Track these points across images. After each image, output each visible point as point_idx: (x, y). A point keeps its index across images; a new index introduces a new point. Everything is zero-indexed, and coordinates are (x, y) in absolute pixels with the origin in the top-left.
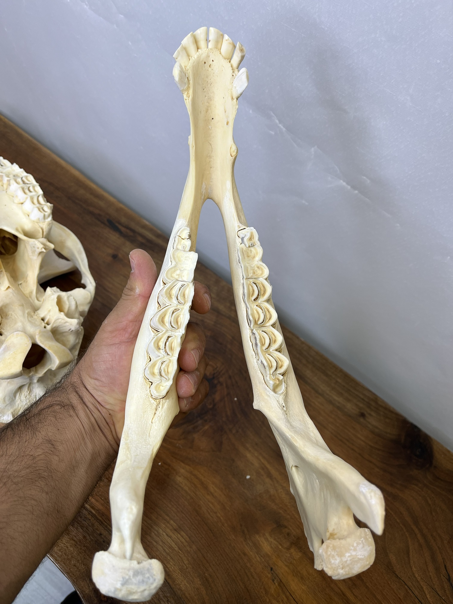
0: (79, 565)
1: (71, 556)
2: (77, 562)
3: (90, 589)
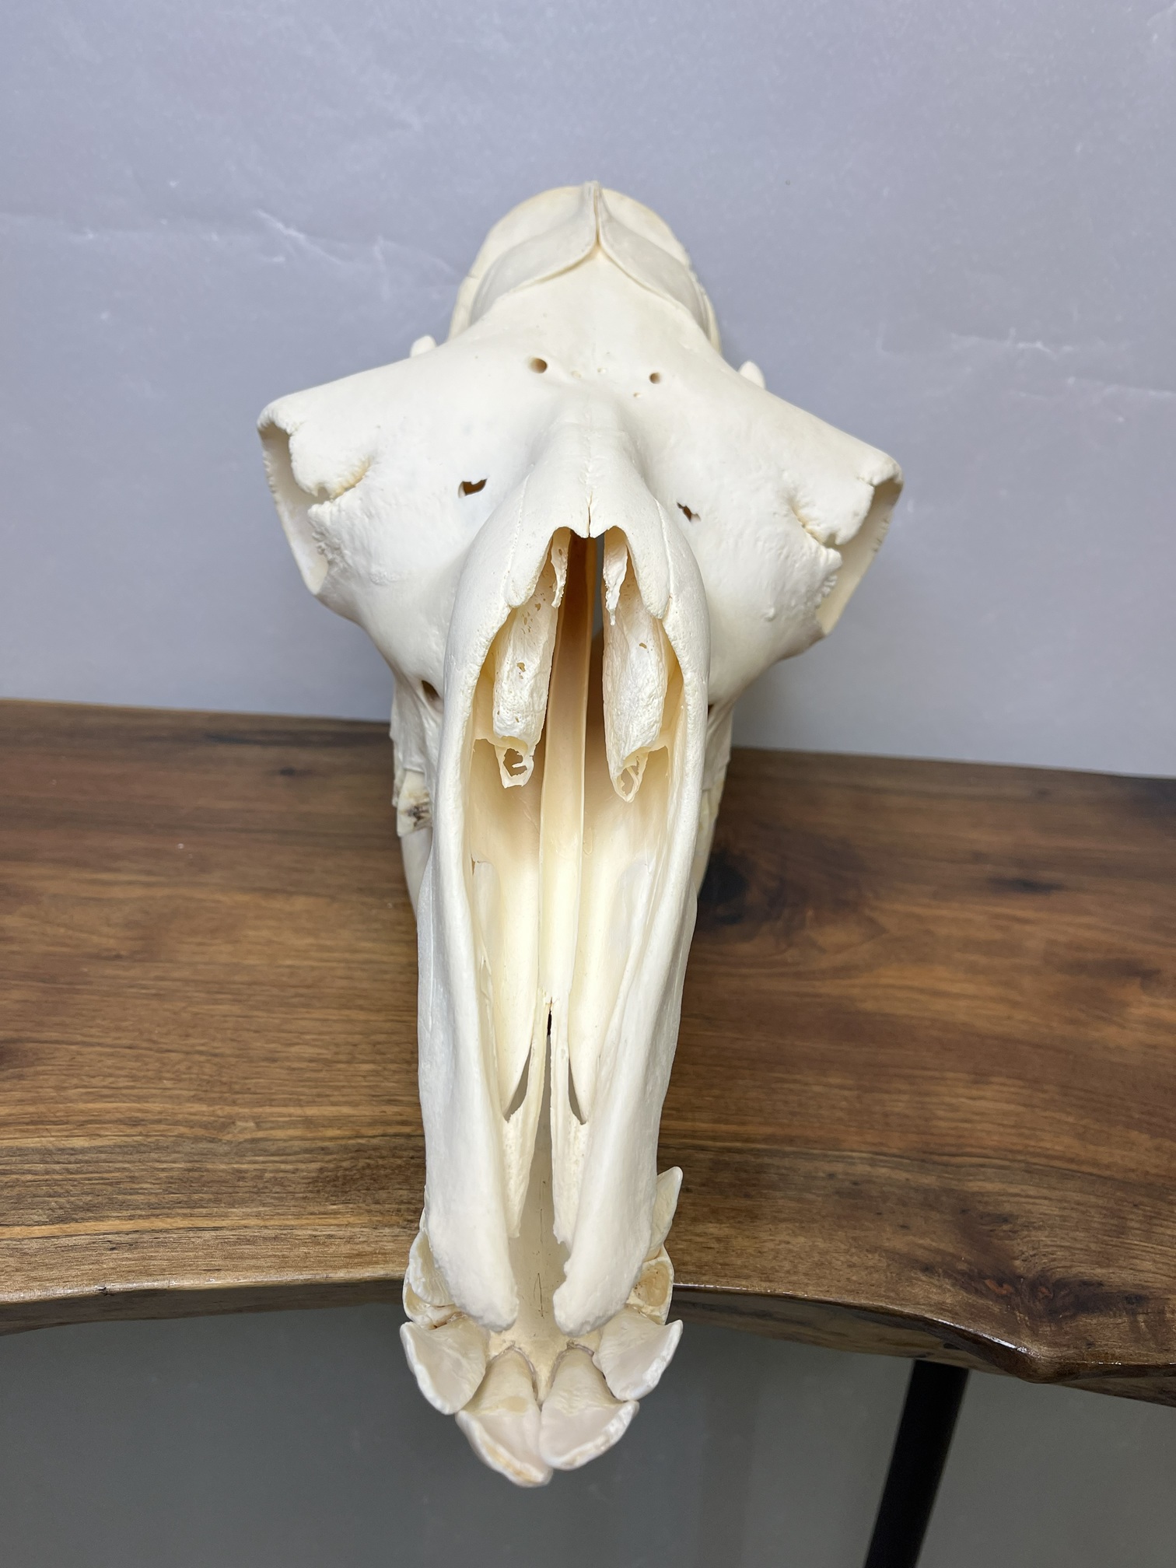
0: (859, 1260)
1: (818, 1253)
2: (848, 1257)
3: (949, 1291)
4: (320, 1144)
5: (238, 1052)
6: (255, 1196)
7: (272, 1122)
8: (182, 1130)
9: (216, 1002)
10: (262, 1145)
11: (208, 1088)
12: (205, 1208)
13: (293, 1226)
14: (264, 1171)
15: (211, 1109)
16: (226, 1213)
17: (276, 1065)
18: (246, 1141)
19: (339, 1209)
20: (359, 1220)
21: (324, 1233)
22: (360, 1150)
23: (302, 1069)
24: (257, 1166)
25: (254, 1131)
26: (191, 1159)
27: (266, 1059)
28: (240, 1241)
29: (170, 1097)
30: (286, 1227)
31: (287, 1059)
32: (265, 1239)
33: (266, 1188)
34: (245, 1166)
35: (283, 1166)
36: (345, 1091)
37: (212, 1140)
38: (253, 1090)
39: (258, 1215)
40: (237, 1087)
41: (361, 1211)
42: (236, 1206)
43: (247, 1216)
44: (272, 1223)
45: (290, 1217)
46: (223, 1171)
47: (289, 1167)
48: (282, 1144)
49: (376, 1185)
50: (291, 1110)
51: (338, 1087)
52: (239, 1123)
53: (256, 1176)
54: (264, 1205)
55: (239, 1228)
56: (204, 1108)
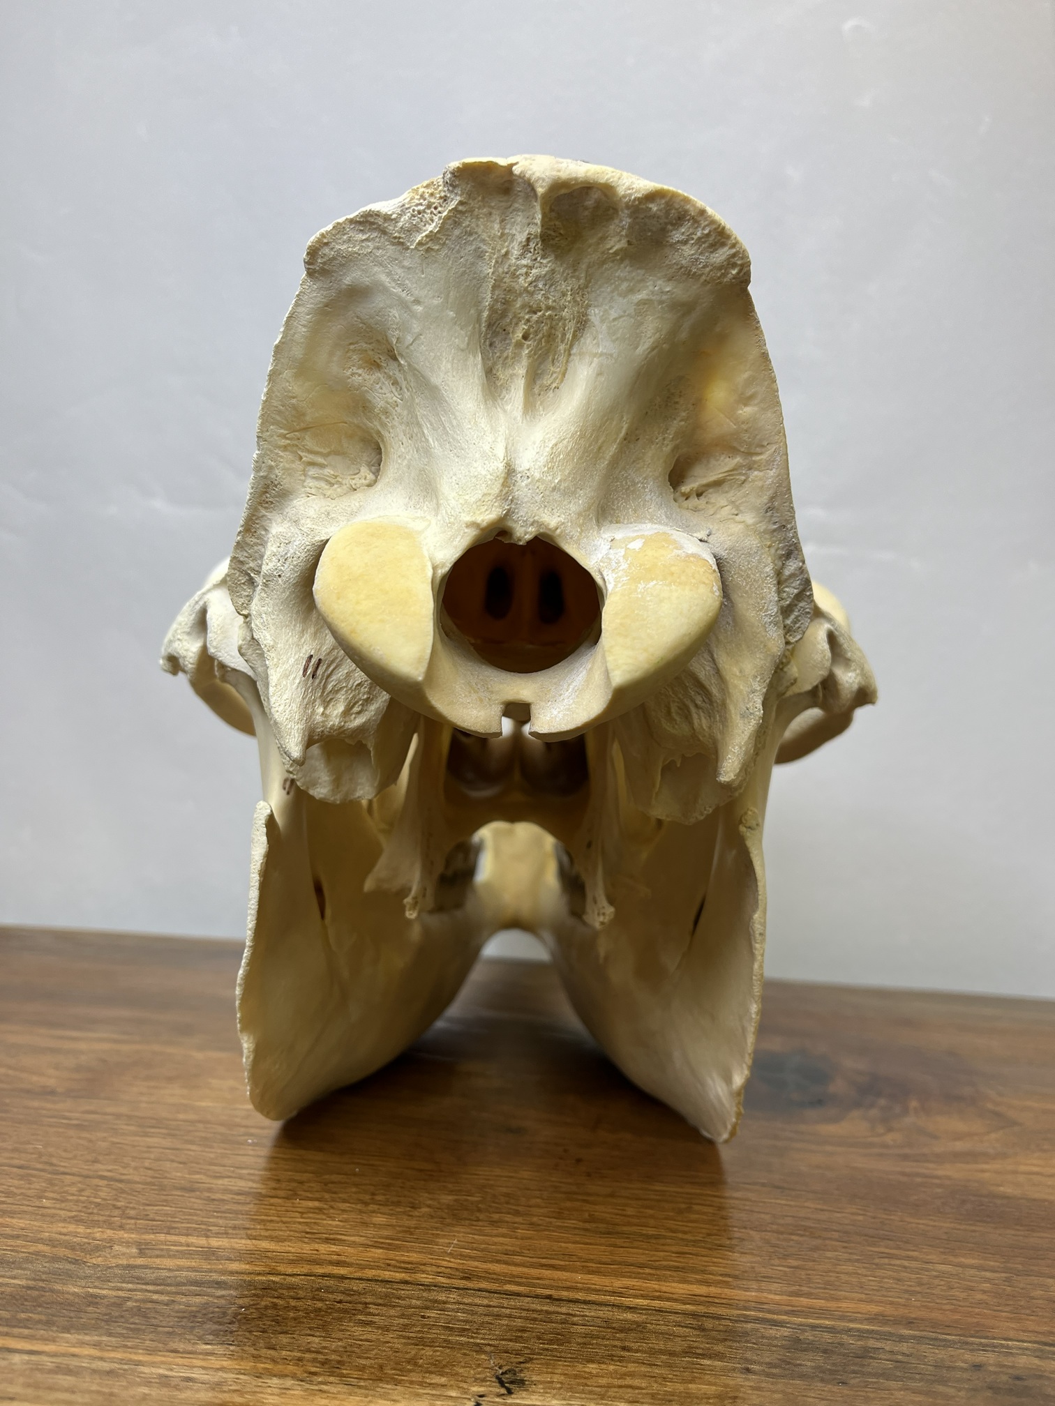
4: (215, 1277)
5: (149, 1180)
6: (103, 1324)
7: (162, 1250)
8: (41, 1247)
9: (146, 1135)
10: (137, 1273)
11: (95, 1211)
12: (29, 1328)
13: (140, 1361)
14: (129, 1299)
15: (88, 1231)
16: (54, 1337)
17: (192, 1194)
18: (117, 1266)
19: (214, 1350)
20: (240, 1365)
21: (181, 1374)
22: (267, 1288)
23: (223, 1200)
24: (121, 1293)
25: (135, 1257)
26: (37, 1277)
27: (183, 1189)
28: (58, 1370)
29: (43, 1215)
30: (130, 1362)
31: (210, 1190)
32: (94, 1371)
33: (122, 1317)
34: (104, 1292)
35: (155, 1297)
36: (270, 1226)
37: (75, 1262)
38: (151, 1216)
39: (96, 1345)
40: (132, 1213)
41: (246, 1355)
42: (72, 1331)
43: (82, 1344)
44: (112, 1355)
45: (141, 1351)
46: (74, 1294)
47: (165, 1298)
48: (165, 1274)
49: (278, 1329)
50: (192, 1240)
51: (263, 1221)
52: (116, 1247)
53: (114, 1303)
54: (110, 1335)
55: (64, 1355)
56: (81, 1229)
